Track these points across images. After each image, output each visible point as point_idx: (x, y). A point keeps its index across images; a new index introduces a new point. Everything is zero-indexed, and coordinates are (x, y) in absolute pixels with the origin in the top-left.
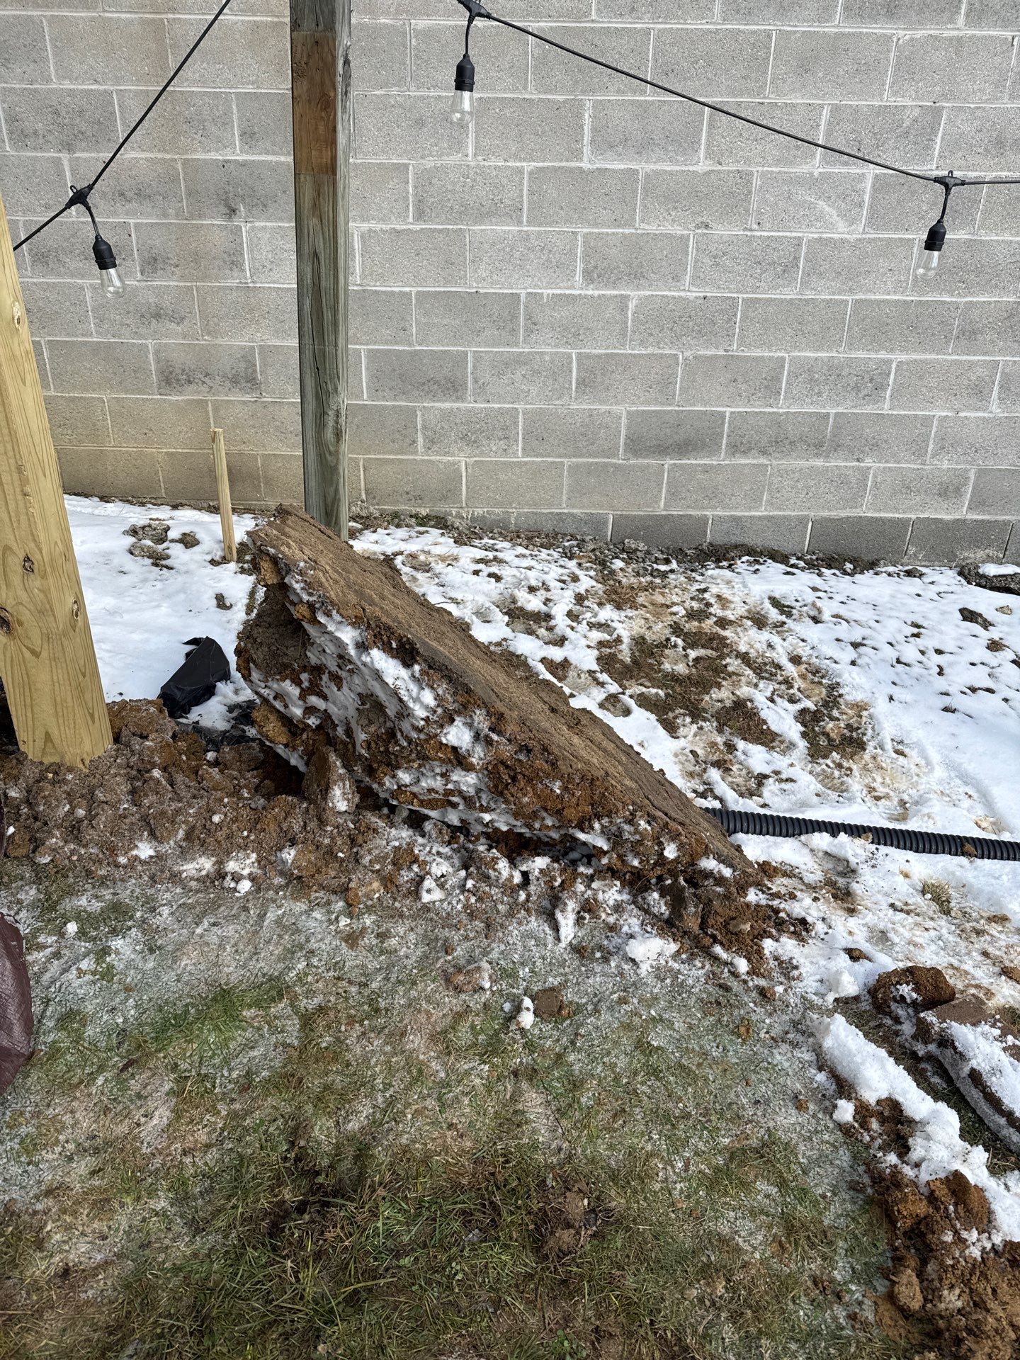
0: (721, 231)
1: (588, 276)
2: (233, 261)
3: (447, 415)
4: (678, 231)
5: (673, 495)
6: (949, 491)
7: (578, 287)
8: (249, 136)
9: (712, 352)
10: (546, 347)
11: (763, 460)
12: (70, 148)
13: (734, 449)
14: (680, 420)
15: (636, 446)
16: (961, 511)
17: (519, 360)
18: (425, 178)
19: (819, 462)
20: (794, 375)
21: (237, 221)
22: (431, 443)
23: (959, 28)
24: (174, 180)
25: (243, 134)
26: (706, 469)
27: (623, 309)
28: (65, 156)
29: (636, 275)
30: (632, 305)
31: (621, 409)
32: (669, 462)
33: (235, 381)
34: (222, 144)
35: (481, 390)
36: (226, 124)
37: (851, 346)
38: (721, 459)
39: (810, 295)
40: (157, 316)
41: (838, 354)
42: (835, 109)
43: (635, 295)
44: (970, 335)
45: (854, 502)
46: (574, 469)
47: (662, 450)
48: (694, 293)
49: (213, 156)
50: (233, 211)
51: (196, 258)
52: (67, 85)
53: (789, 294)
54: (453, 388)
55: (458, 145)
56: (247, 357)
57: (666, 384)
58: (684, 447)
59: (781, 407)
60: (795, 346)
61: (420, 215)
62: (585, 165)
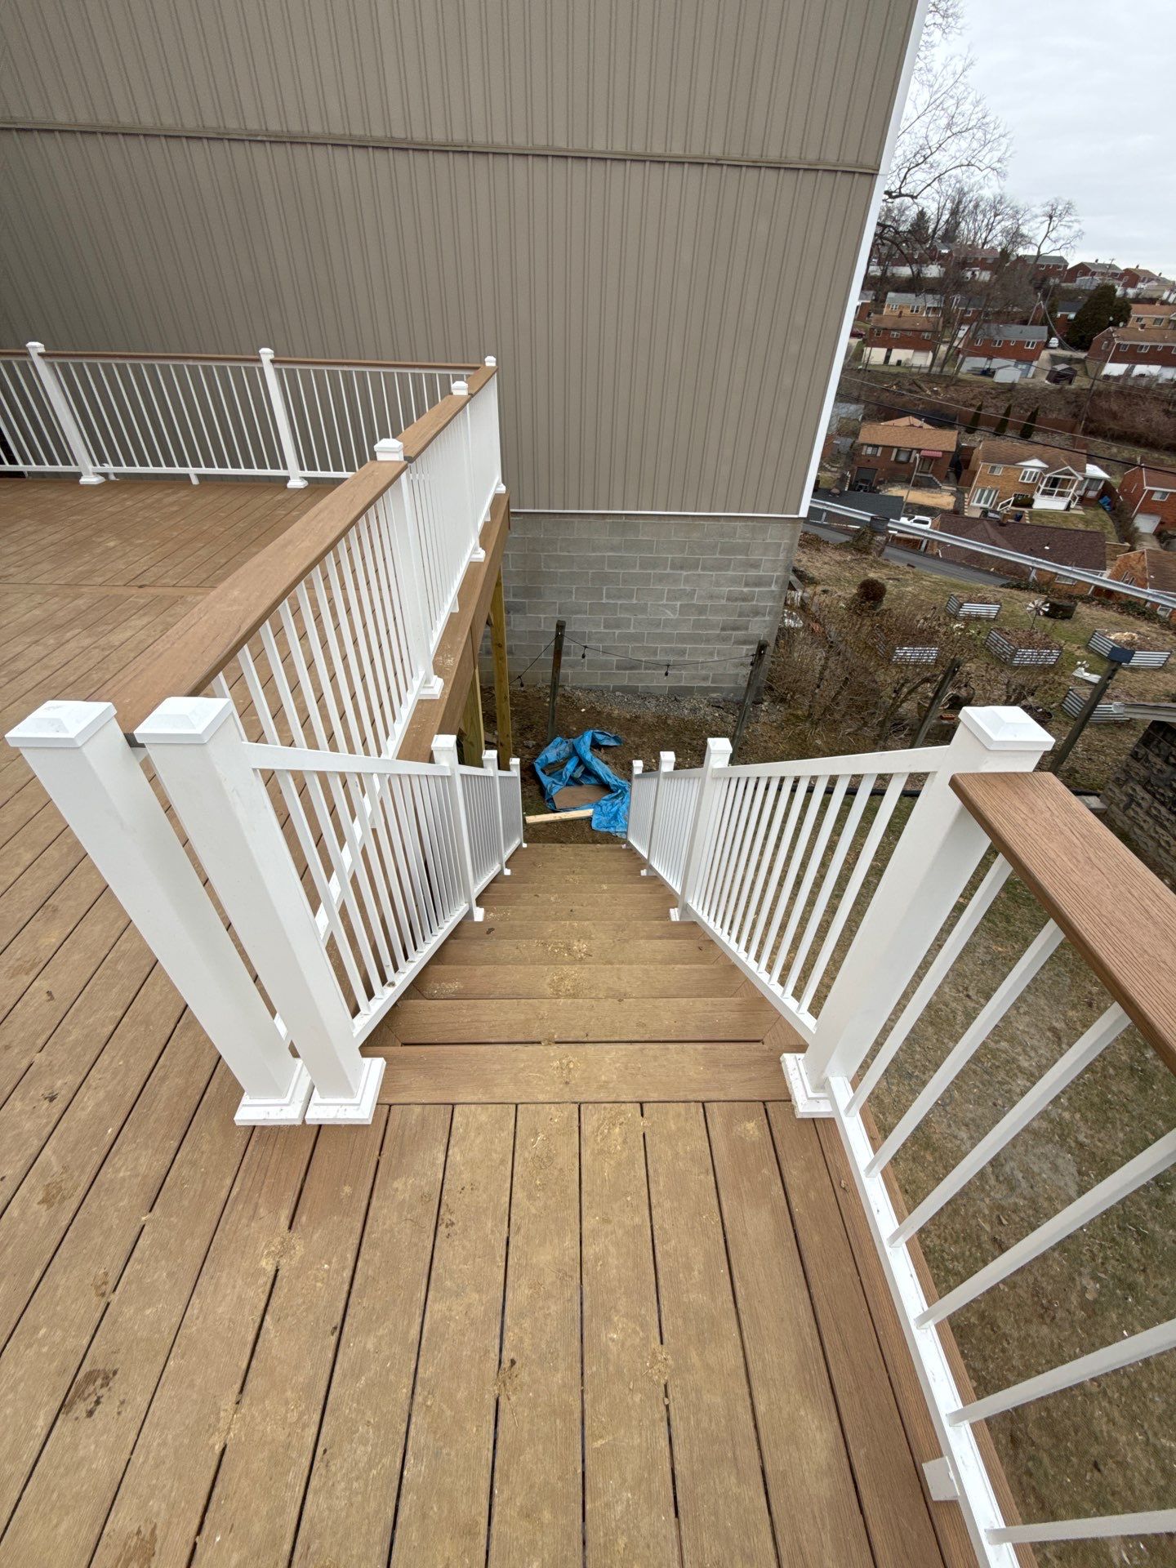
0: (640, 617)
1: (604, 627)
4: (629, 617)
5: (630, 679)
6: (705, 679)
7: (602, 630)
14: (631, 661)
16: (709, 684)
20: (661, 650)
23: (700, 572)
30: (616, 634)
31: (614, 659)
32: (628, 672)
37: (676, 643)
38: (643, 671)
41: (673, 645)
44: (708, 641)
45: (679, 681)
59: (658, 658)
60: (661, 644)
61: (560, 613)
62: (604, 601)
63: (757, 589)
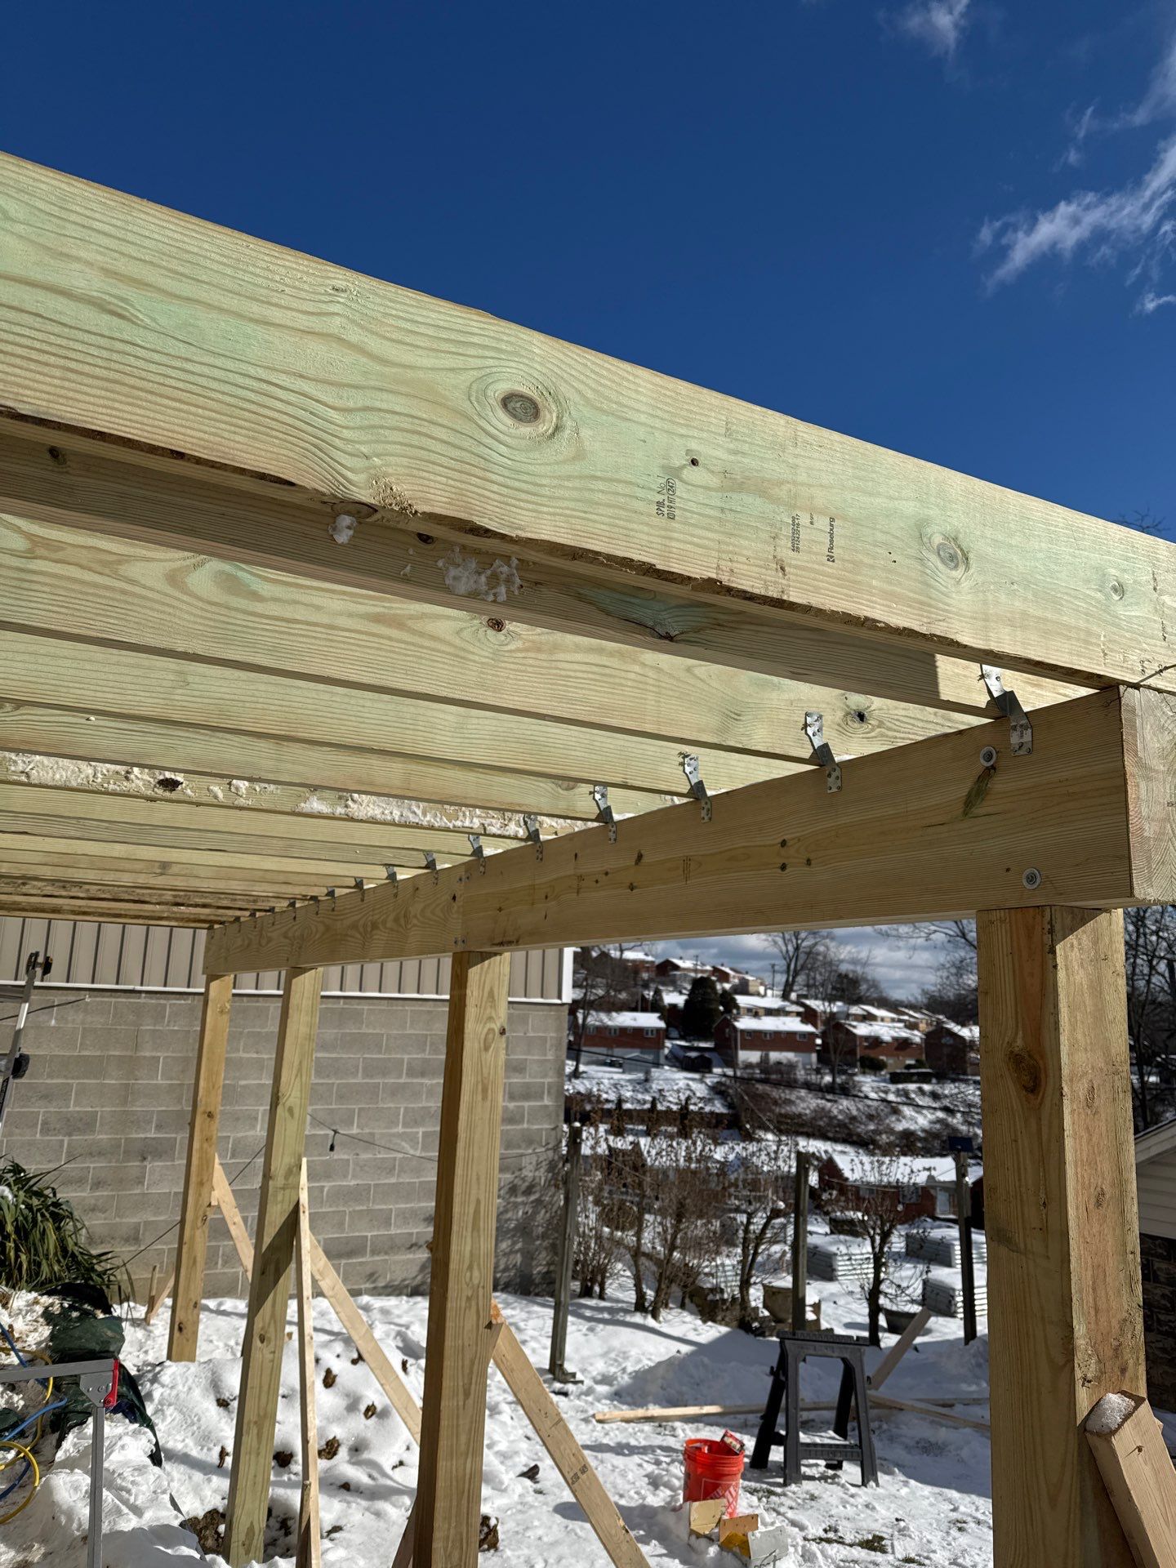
0: (365, 1156)
2: (140, 1181)
4: (346, 1157)
8: (159, 1127)
9: (361, 1208)
11: (387, 1257)
12: (70, 1135)
13: (374, 1252)
14: (348, 1240)
18: (237, 1142)
19: (411, 1256)
20: (397, 1216)
21: (145, 1163)
22: (225, 1263)
24: (120, 1146)
25: (157, 1126)
26: (361, 1264)
27: (322, 1192)
28: (66, 1139)
29: (329, 1176)
30: (326, 1190)
32: (343, 1262)
33: (127, 1240)
34: (145, 1131)
36: (150, 1122)
37: (419, 1201)
38: (367, 1258)
39: (401, 1180)
40: (93, 1210)
42: (406, 1108)
43: (328, 1185)
47: (341, 1256)
48: (353, 1183)
49: (142, 1136)
50: (144, 1159)
51: (121, 1181)
52: (77, 1109)
53: (393, 1180)
55: (253, 1127)
56: (136, 1228)
57: (342, 1224)
58: (351, 1253)
59: (393, 1231)
60: (397, 1203)
61: (233, 1156)
63: (526, 1104)
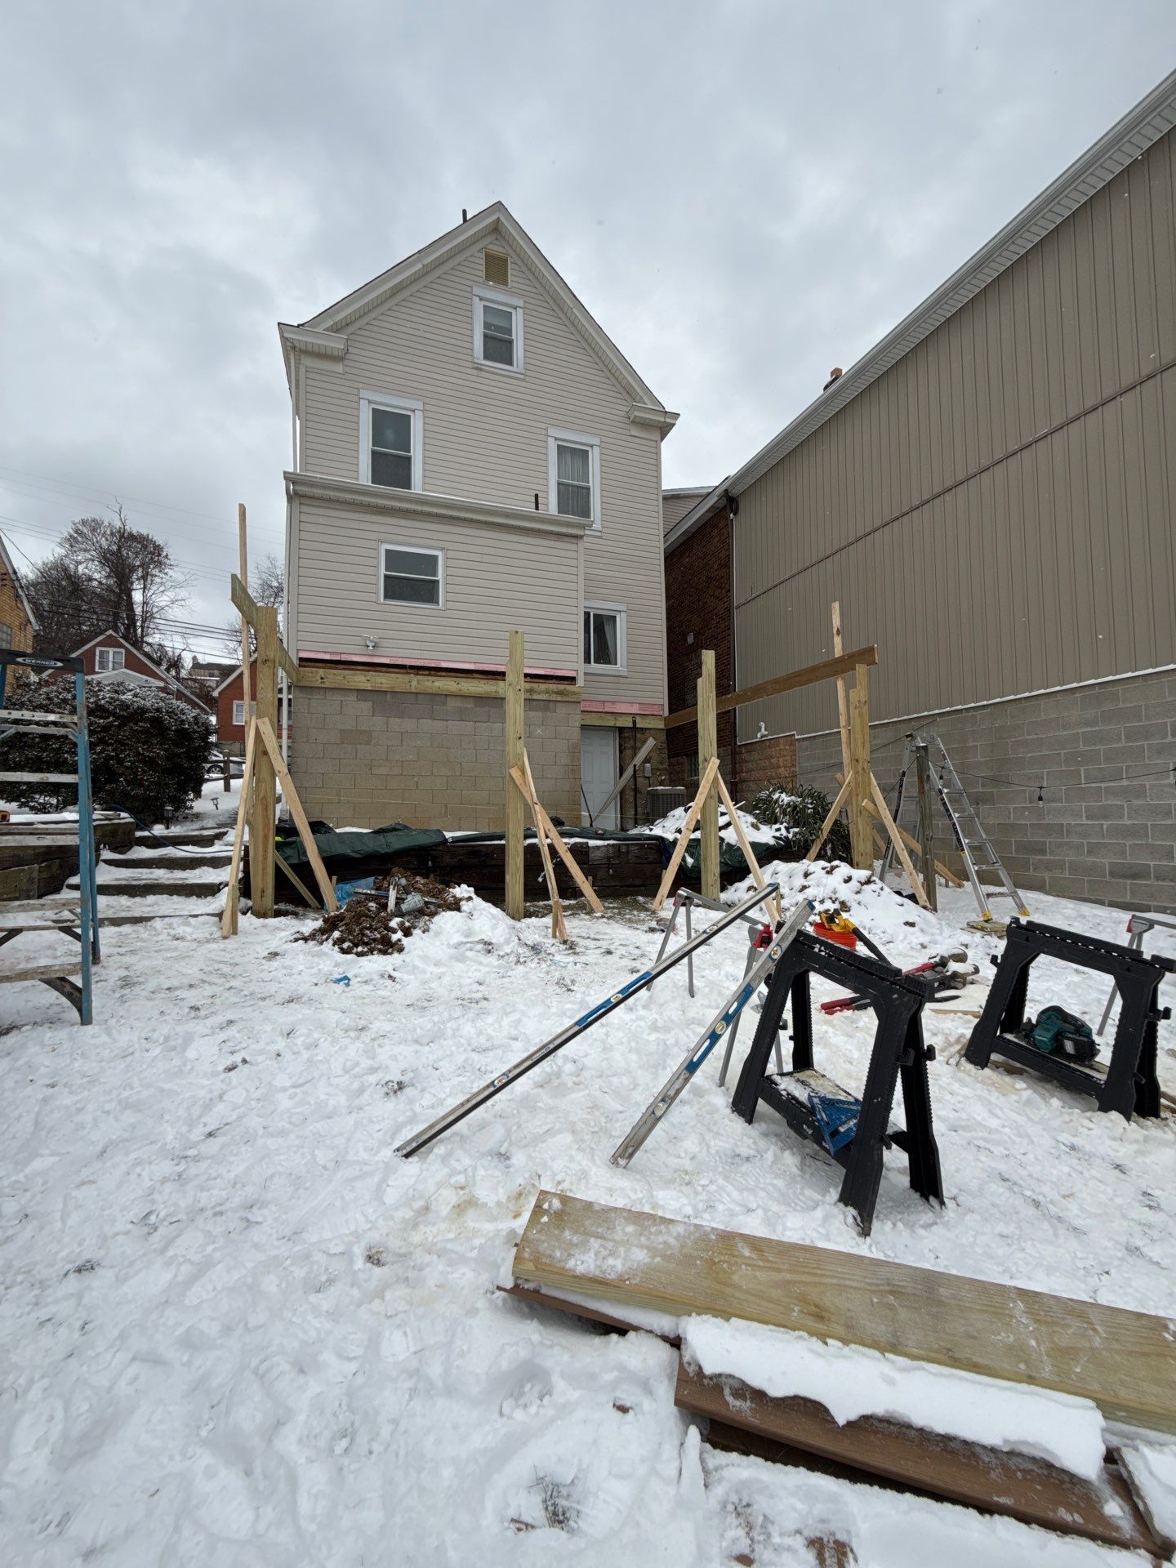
3: (1040, 860)
10: (1075, 839)
13: (1158, 878)
15: (1113, 874)
17: (1065, 843)
22: (1035, 869)
26: (1146, 885)
29: (1106, 817)
31: (1106, 861)
32: (1129, 882)
35: (1052, 853)
43: (1106, 824)
46: (1089, 881)
47: (1125, 877)
54: (1043, 852)
57: (1123, 853)
58: (1134, 876)
